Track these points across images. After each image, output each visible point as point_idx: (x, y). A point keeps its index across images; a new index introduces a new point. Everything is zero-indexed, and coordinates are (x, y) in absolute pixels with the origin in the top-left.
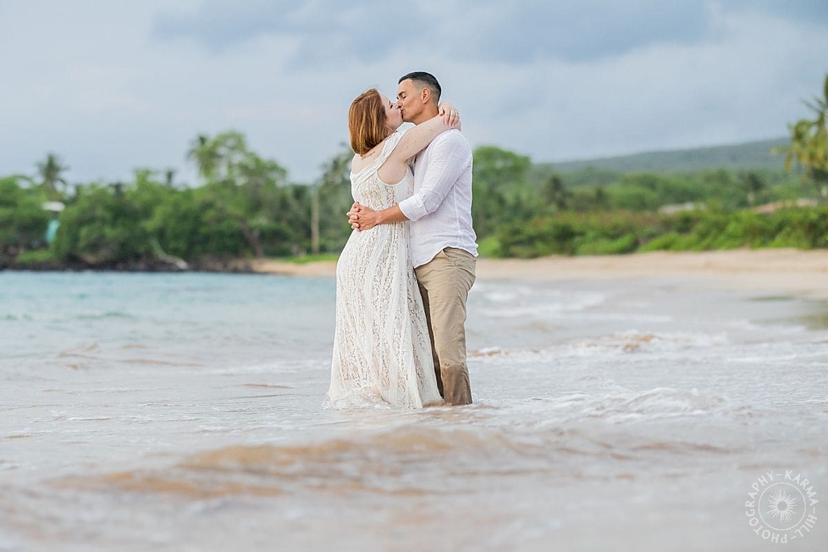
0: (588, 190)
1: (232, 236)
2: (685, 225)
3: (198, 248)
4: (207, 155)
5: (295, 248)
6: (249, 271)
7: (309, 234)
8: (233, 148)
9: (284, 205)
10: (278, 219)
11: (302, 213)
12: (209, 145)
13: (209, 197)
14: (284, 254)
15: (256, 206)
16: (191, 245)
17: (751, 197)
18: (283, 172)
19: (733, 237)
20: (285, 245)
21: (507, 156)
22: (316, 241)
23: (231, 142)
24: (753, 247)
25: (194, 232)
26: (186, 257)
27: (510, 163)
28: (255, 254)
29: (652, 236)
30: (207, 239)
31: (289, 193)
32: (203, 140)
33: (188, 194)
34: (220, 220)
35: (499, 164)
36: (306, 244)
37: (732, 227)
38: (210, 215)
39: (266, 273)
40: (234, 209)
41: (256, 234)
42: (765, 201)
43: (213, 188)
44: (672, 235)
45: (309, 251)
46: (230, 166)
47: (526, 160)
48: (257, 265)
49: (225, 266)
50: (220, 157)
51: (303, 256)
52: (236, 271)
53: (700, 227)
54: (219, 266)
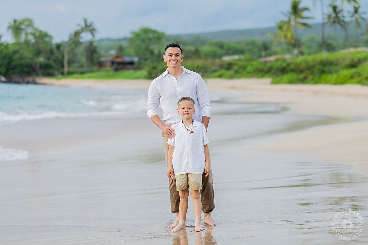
0: (192, 48)
1: (27, 66)
2: (229, 66)
3: (11, 72)
4: (16, 28)
5: (56, 72)
6: (35, 83)
7: (63, 66)
8: (28, 26)
9: (52, 52)
10: (49, 59)
11: (60, 56)
12: (17, 23)
13: (16, 48)
14: (50, 75)
15: (38, 53)
16: (8, 70)
17: (263, 53)
18: (51, 37)
19: (249, 73)
20: (51, 71)
21: (154, 32)
22: (66, 69)
23: (27, 23)
24: (258, 77)
25: (9, 64)
26: (5, 75)
27: (156, 36)
28: (37, 75)
29: (214, 71)
30: (15, 67)
31: (54, 47)
32: (15, 21)
33: (7, 46)
34: (21, 59)
35: (151, 35)
36: (61, 70)
37: (249, 68)
38: (16, 56)
39: (43, 84)
40: (28, 54)
41: (38, 66)
42: (270, 55)
43: (18, 44)
44: (223, 71)
45: (63, 74)
46: (27, 34)
47: (163, 34)
48: (38, 80)
49: (23, 80)
50: (22, 29)
51: (60, 76)
52: (28, 83)
53: (236, 68)
54: (21, 80)
